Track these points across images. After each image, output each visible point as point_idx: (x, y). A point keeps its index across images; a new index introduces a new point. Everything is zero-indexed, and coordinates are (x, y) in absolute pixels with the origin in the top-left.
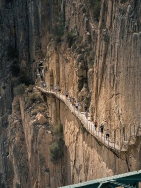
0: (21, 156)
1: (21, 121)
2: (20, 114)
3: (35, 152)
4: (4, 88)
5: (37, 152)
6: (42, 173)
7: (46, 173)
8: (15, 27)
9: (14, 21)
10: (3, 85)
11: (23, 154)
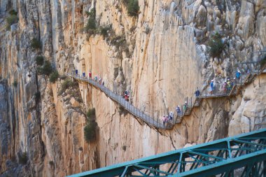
0: (54, 136)
1: (54, 105)
2: (53, 99)
3: (68, 132)
4: (29, 76)
5: (70, 133)
6: (75, 151)
7: (80, 151)
8: (38, 21)
9: (38, 16)
10: (28, 74)
11: (56, 135)
